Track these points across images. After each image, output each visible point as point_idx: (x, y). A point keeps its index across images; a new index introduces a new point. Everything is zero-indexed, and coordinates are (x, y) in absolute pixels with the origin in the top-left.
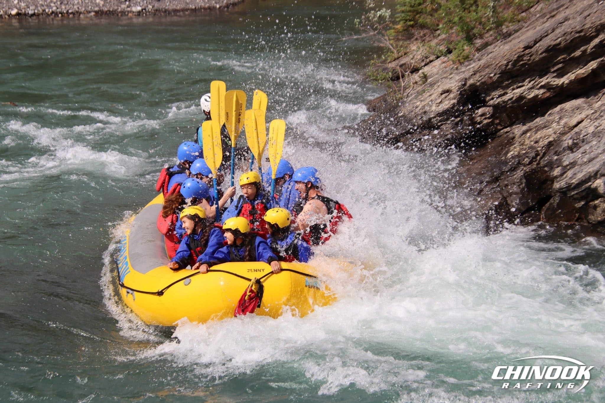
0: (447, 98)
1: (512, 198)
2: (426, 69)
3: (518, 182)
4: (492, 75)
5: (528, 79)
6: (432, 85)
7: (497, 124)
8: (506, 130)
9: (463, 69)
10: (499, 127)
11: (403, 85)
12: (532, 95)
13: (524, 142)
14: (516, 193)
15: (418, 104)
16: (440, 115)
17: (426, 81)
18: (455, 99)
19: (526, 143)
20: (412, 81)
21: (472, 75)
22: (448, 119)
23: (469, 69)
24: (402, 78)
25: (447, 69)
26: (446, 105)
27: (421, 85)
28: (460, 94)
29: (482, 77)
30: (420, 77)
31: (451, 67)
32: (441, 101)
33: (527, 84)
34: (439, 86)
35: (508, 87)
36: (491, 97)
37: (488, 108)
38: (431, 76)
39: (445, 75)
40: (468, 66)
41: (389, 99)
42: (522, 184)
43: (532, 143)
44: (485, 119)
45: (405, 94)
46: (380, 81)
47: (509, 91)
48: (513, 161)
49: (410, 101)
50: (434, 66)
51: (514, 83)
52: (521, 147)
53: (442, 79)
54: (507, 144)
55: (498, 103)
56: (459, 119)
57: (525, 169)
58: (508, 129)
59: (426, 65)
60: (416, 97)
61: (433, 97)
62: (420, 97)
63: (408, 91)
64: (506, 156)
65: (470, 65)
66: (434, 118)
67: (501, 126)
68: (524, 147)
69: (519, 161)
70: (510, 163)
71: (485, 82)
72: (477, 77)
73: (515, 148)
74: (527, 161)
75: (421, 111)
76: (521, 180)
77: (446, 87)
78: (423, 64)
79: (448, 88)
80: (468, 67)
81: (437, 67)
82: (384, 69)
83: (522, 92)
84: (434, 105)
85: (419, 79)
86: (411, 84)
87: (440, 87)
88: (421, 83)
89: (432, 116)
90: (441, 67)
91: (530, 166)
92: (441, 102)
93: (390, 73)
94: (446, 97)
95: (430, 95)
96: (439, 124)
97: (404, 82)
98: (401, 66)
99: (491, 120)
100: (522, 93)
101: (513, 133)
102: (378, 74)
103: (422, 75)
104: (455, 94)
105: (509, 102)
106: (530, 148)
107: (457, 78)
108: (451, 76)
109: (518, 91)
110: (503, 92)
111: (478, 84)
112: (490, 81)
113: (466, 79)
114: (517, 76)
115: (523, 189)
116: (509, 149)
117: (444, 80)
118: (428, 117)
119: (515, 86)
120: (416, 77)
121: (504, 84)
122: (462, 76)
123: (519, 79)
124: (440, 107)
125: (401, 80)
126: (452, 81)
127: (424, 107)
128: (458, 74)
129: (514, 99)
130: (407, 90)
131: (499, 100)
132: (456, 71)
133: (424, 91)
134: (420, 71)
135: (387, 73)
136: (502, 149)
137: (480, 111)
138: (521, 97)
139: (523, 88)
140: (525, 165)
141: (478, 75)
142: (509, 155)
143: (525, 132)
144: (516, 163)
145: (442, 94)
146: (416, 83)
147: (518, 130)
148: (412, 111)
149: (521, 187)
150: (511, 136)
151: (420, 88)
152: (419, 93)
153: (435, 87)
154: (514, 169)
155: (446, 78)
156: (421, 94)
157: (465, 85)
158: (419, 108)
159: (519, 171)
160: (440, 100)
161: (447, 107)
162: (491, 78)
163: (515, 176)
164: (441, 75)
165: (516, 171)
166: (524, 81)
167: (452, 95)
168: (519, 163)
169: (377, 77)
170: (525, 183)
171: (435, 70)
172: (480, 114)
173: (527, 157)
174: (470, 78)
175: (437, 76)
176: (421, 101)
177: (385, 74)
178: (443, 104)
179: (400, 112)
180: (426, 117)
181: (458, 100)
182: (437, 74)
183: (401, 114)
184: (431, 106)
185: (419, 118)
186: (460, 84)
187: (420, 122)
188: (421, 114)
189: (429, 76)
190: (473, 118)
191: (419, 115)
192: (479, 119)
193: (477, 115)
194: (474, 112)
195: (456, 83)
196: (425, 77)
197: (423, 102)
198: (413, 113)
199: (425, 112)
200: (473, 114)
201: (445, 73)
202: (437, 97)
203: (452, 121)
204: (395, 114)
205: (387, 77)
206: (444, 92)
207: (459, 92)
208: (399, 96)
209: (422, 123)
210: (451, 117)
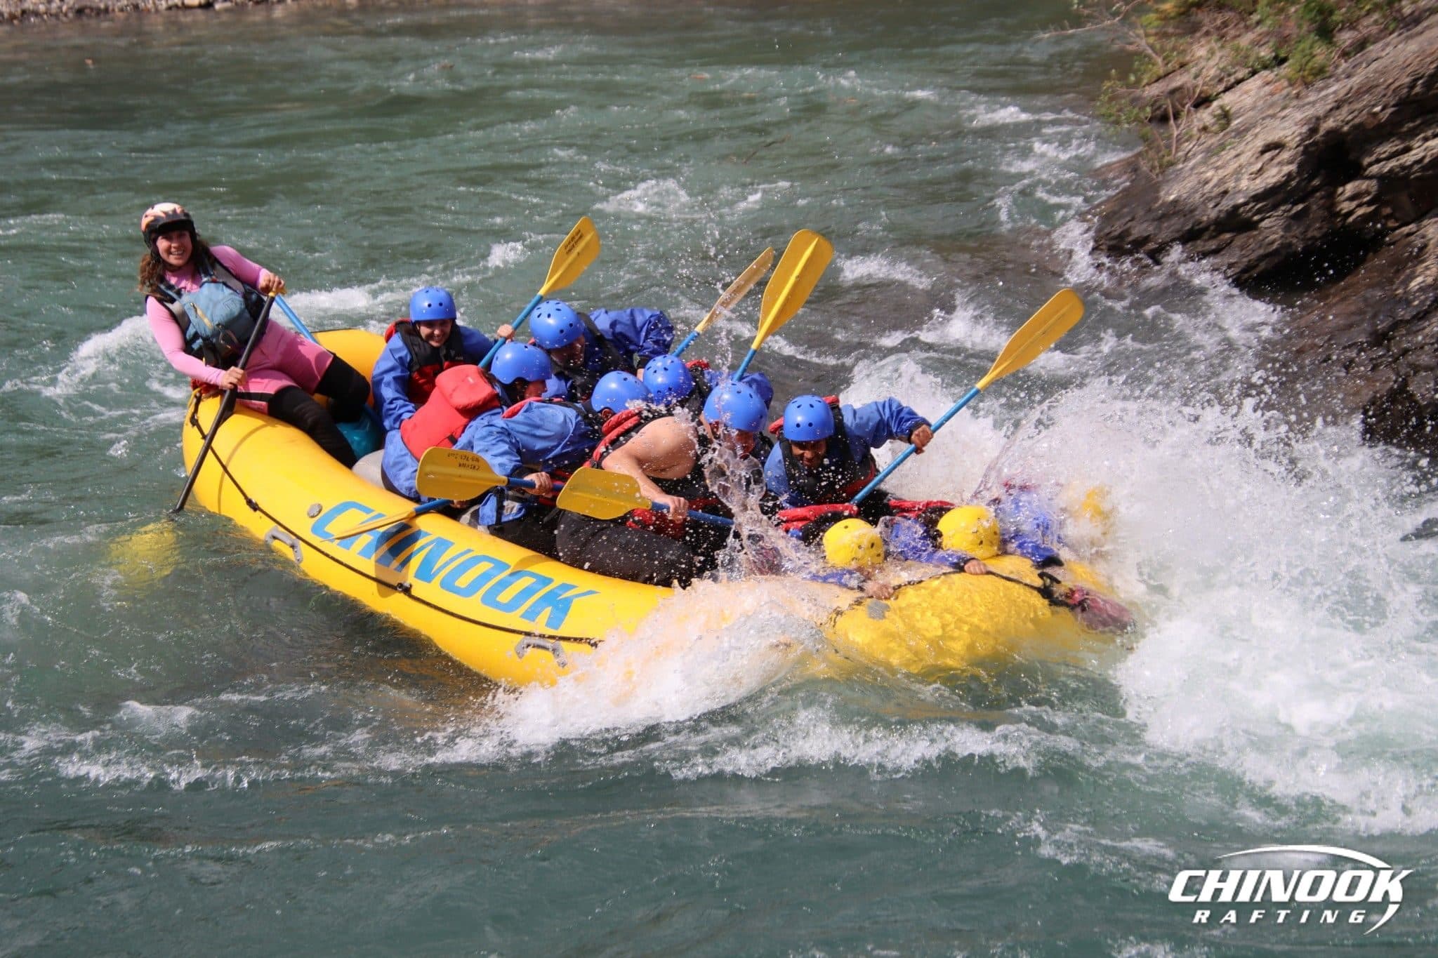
0: (1276, 161)
1: (1418, 378)
2: (1228, 99)
3: (1431, 346)
4: (1377, 109)
6: (1241, 133)
7: (1388, 217)
8: (1407, 229)
9: (1312, 97)
10: (1391, 224)
11: (1176, 133)
14: (1428, 368)
15: (1209, 174)
16: (1257, 198)
17: (1228, 123)
18: (1292, 163)
20: (1197, 124)
21: (1331, 110)
22: (1275, 207)
23: (1327, 96)
24: (1175, 118)
25: (1276, 97)
26: (1273, 176)
27: (1216, 133)
28: (1304, 153)
29: (1356, 113)
30: (1214, 116)
31: (1285, 92)
32: (1261, 169)
34: (1256, 135)
35: (1412, 134)
36: (1373, 158)
37: (1367, 182)
38: (1239, 114)
39: (1270, 112)
40: (1322, 89)
41: (1144, 166)
44: (1359, 205)
45: (1180, 154)
46: (1126, 126)
47: (1416, 143)
48: (1423, 298)
49: (1192, 169)
50: (1246, 92)
51: (1426, 125)
54: (1409, 259)
55: (1391, 171)
56: (1300, 207)
58: (1412, 227)
59: (1227, 89)
60: (1204, 162)
61: (1243, 159)
62: (1214, 159)
63: (1187, 146)
64: (1407, 286)
65: (1327, 87)
66: (1245, 204)
67: (1398, 219)
69: (1436, 297)
70: (1417, 303)
71: (1361, 124)
72: (1343, 114)
73: (1427, 268)
75: (1217, 191)
77: (1273, 137)
78: (1221, 87)
79: (1276, 140)
80: (1323, 93)
81: (1252, 93)
82: (1134, 101)
84: (1246, 176)
85: (1212, 121)
86: (1195, 131)
87: (1261, 136)
89: (1241, 201)
90: (1262, 93)
92: (1260, 171)
93: (1148, 109)
94: (1272, 159)
95: (1237, 156)
96: (1256, 218)
97: (1178, 127)
98: (1173, 92)
99: (1372, 208)
101: (1423, 237)
102: (1120, 110)
103: (1219, 112)
104: (1292, 152)
105: (1416, 168)
107: (1299, 116)
108: (1283, 114)
109: (1436, 144)
110: (1402, 146)
111: (1346, 128)
112: (1373, 123)
113: (1318, 119)
114: (1433, 110)
116: (1413, 272)
117: (1268, 121)
118: (1232, 203)
119: (1429, 133)
120: (1205, 116)
121: (1405, 129)
122: (1310, 112)
124: (1258, 181)
125: (1172, 122)
126: (1286, 124)
127: (1222, 181)
128: (1300, 108)
129: (1427, 160)
130: (1186, 144)
131: (1393, 163)
132: (1295, 102)
133: (1222, 147)
134: (1215, 104)
135: (1142, 108)
136: (1397, 271)
137: (1350, 188)
141: (1345, 109)
142: (1413, 284)
144: (1429, 303)
145: (1263, 152)
146: (1205, 129)
147: (1433, 229)
148: (1196, 192)
150: (1418, 242)
151: (1213, 141)
152: (1211, 152)
153: (1249, 137)
154: (1423, 316)
155: (1273, 116)
156: (1217, 154)
157: (1313, 131)
158: (1211, 184)
159: (1435, 319)
160: (1259, 166)
161: (1274, 180)
162: (1375, 115)
163: (1426, 332)
164: (1262, 111)
165: (1428, 321)
167: (1285, 155)
169: (1119, 117)
171: (1248, 101)
172: (1348, 194)
174: (1327, 115)
175: (1251, 113)
176: (1217, 168)
177: (1136, 111)
178: (1265, 175)
179: (1168, 194)
180: (1227, 204)
181: (1300, 166)
182: (1252, 109)
183: (1172, 197)
184: (1238, 180)
185: (1211, 205)
186: (1305, 129)
187: (1213, 214)
188: (1215, 197)
189: (1235, 113)
190: (1333, 205)
191: (1210, 199)
192: (1346, 206)
193: (1342, 198)
194: (1335, 191)
195: (1295, 128)
196: (1226, 116)
197: (1220, 172)
198: (1198, 196)
199: (1225, 192)
200: (1331, 196)
201: (1271, 106)
202: (1253, 160)
203: (1285, 211)
204: (1157, 199)
205: (1142, 116)
206: (1268, 148)
207: (1301, 148)
208: (1167, 159)
209: (1218, 217)
210: (1284, 202)
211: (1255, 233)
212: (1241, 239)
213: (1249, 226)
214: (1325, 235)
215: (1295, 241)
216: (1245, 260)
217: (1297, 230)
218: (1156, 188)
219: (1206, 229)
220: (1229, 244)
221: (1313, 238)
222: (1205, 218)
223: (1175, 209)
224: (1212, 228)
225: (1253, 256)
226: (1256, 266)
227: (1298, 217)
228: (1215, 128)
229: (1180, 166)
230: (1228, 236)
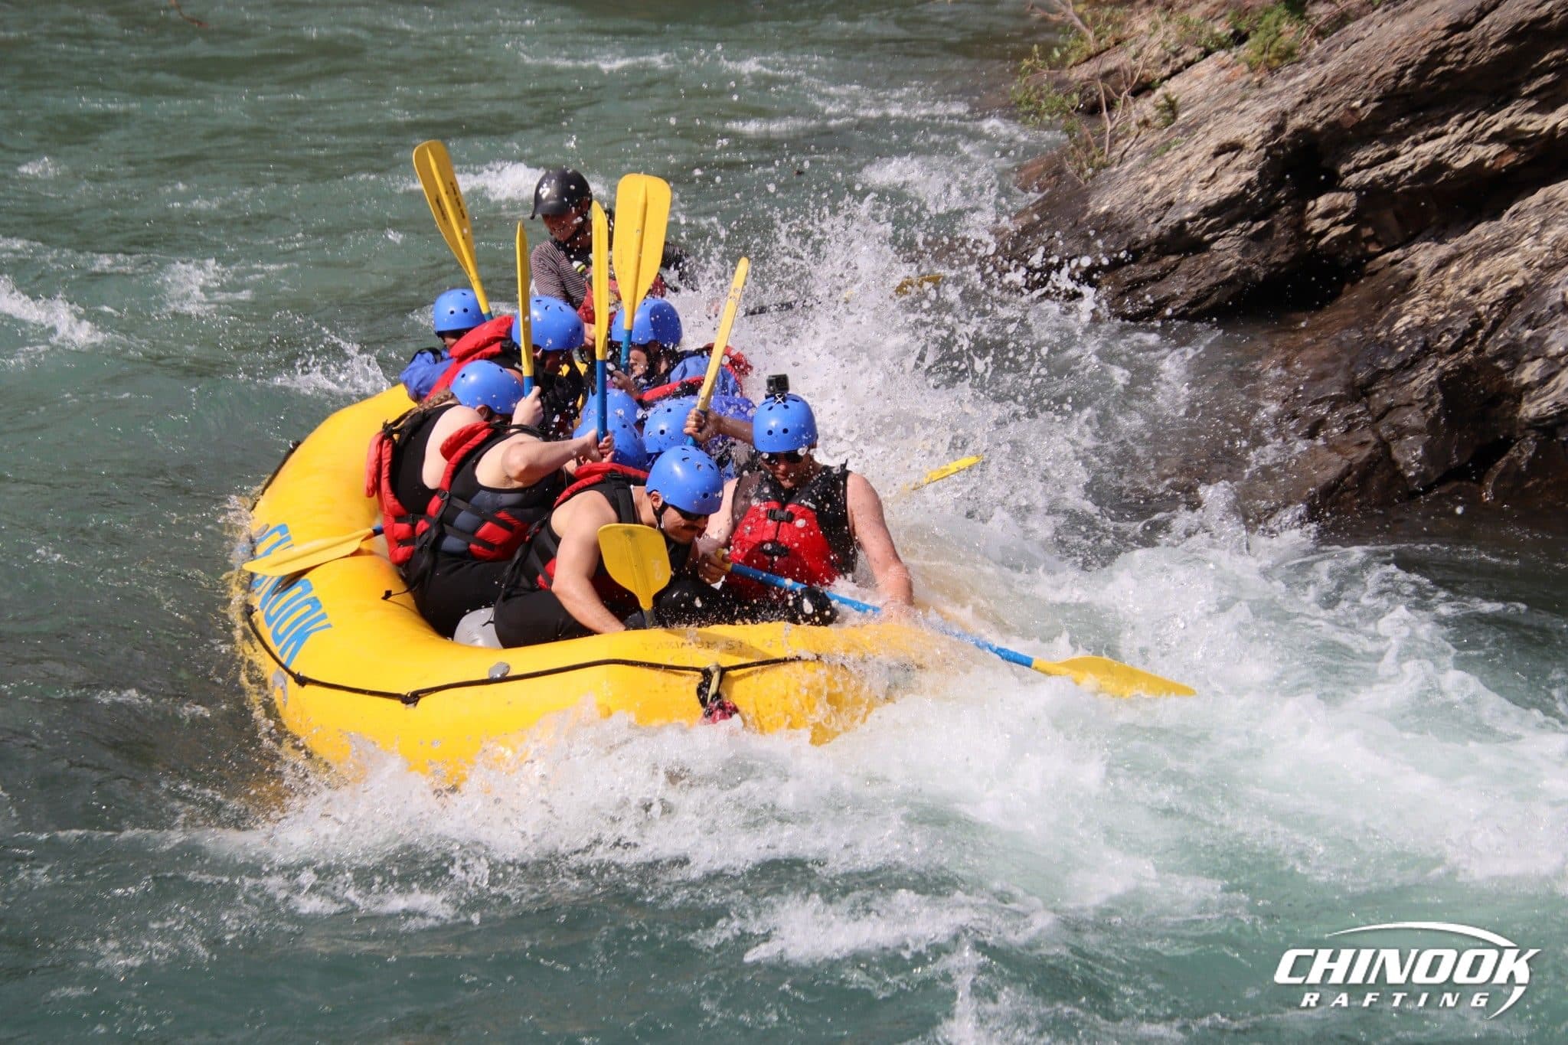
0: (1232, 166)
1: (1403, 443)
2: (1174, 86)
3: (1420, 401)
4: (1357, 104)
5: (1458, 117)
6: (1190, 129)
7: (1369, 240)
8: (1390, 256)
9: (1278, 87)
10: (1373, 248)
11: (1109, 128)
12: (1467, 160)
13: (1442, 290)
14: (1415, 431)
15: (1151, 180)
16: (1208, 212)
17: (1175, 117)
18: (1251, 169)
19: (1446, 293)
20: (1136, 117)
21: (1301, 103)
22: (1231, 224)
23: (1295, 85)
24: (1109, 109)
25: (1233, 85)
26: (1229, 184)
27: (1160, 129)
28: (1268, 155)
29: (1330, 108)
30: (1158, 108)
31: (1244, 79)
32: (1214, 175)
33: (1455, 130)
34: (1208, 133)
35: (1400, 136)
36: (1352, 165)
37: (1344, 195)
38: (1187, 106)
39: (1226, 104)
40: (1290, 77)
41: (1069, 168)
42: (1432, 404)
43: (1464, 293)
44: (1334, 224)
45: (1115, 154)
46: (1048, 117)
47: (1404, 147)
48: (1409, 342)
49: (1129, 173)
50: (1197, 78)
51: (1417, 125)
52: (1433, 303)
53: (1218, 112)
54: (1393, 294)
55: (1373, 181)
56: (1262, 224)
57: (1441, 363)
58: (1398, 253)
59: (1173, 74)
60: (1144, 165)
61: (1192, 162)
62: (1157, 161)
63: (1123, 145)
64: (1391, 328)
65: (1296, 74)
66: (1193, 220)
67: (1379, 244)
68: (1442, 303)
69: (1426, 342)
70: (1402, 348)
71: (1337, 122)
72: (1316, 108)
73: (1415, 305)
74: (1447, 340)
75: (1158, 202)
76: (1430, 393)
77: (1229, 135)
78: (1166, 71)
79: (1233, 139)
80: (1291, 82)
81: (1204, 79)
82: (1059, 85)
83: (1438, 151)
84: (1195, 185)
85: (1155, 114)
86: (1133, 125)
87: (1213, 134)
88: (1159, 122)
89: (1189, 215)
90: (1216, 80)
91: (1456, 356)
92: (1213, 178)
93: (1075, 96)
94: (1228, 164)
95: (1185, 158)
96: (1207, 237)
97: (1112, 121)
98: (1106, 75)
99: (1350, 228)
100: (1440, 155)
101: (1412, 265)
102: (1041, 97)
103: (1163, 102)
104: (1253, 155)
105: (1403, 179)
106: (1455, 307)
107: (1261, 109)
108: (1242, 107)
109: (1428, 149)
110: (1387, 151)
111: (1318, 127)
112: (1351, 121)
113: (1285, 114)
114: (1426, 107)
115: (1436, 418)
116: (1399, 310)
117: (1222, 115)
118: (1177, 218)
119: (1420, 135)
120: (1148, 106)
121: (1391, 130)
122: (1275, 105)
123: (1432, 114)
124: (1210, 191)
125: (1105, 113)
126: (1245, 120)
127: (1165, 190)
128: (1261, 99)
129: (1417, 169)
130: (1122, 142)
131: (1375, 172)
132: (1256, 93)
133: (1167, 146)
134: (1158, 92)
135: (1068, 95)
136: (1380, 308)
137: (1323, 202)
138: (1436, 166)
139: (1444, 140)
140: (1442, 354)
141: (1318, 103)
142: (1398, 325)
143: (1444, 264)
144: (1417, 349)
145: (1216, 155)
146: (1146, 123)
147: (1424, 255)
148: (1134, 202)
149: (1430, 412)
150: (1405, 272)
151: (1156, 138)
152: (1153, 153)
153: (1199, 135)
154: (1410, 364)
155: (1229, 109)
156: (1160, 155)
157: (1279, 129)
158: (1152, 194)
159: (1424, 370)
160: (1211, 172)
161: (1229, 190)
162: (1354, 110)
163: (1415, 383)
164: (1216, 102)
165: (1416, 370)
166: (1444, 120)
167: (1244, 159)
168: (1426, 350)
169: (1040, 105)
170: (1442, 402)
171: (1199, 89)
172: (1320, 209)
173: (1449, 331)
174: (1295, 111)
175: (1203, 105)
176: (1160, 174)
177: (1060, 97)
178: (1219, 184)
179: (1098, 204)
180: (1171, 219)
181: (1261, 173)
182: (1204, 100)
183: (1104, 209)
184: (1185, 189)
185: (1152, 220)
186: (1268, 127)
187: (1155, 231)
188: (1157, 210)
189: (1183, 104)
190: (1302, 223)
191: (1151, 212)
192: (1318, 225)
193: (1313, 214)
194: (1305, 206)
195: (1255, 125)
196: (1171, 108)
197: (1163, 178)
198: (1136, 207)
199: (1170, 204)
200: (1300, 211)
201: (1227, 96)
202: (1203, 164)
203: (1242, 230)
204: (1085, 209)
205: (1067, 104)
206: (1222, 150)
207: (1263, 151)
208: (1097, 160)
209: (1160, 235)
210: (1241, 218)
211: (1206, 255)
212: (1189, 263)
213: (1199, 247)
214: (1292, 260)
215: (1255, 267)
216: (1194, 290)
217: (1258, 254)
218: (1084, 196)
219: (1146, 249)
220: (1174, 269)
221: (1276, 264)
222: (1143, 237)
223: (1107, 224)
224: (1153, 249)
225: (1204, 285)
226: (1208, 297)
227: (1258, 237)
228: (1156, 123)
229: (1115, 169)
230: (1172, 259)
